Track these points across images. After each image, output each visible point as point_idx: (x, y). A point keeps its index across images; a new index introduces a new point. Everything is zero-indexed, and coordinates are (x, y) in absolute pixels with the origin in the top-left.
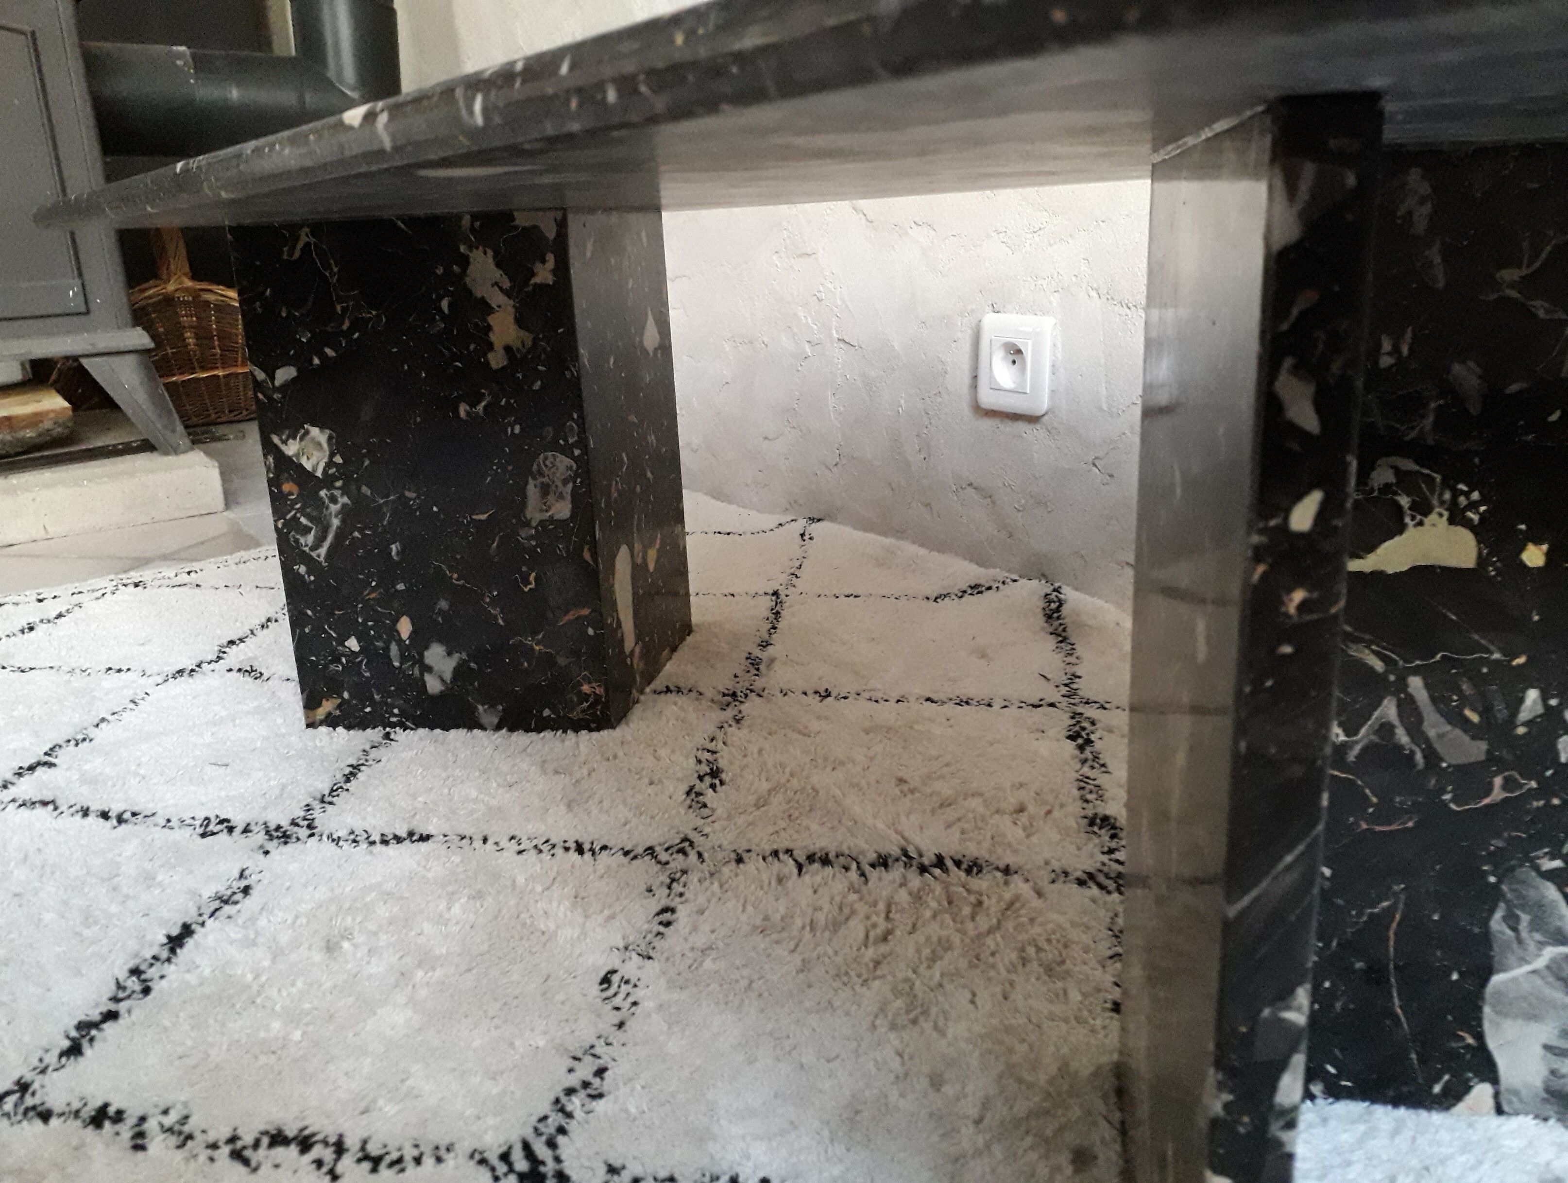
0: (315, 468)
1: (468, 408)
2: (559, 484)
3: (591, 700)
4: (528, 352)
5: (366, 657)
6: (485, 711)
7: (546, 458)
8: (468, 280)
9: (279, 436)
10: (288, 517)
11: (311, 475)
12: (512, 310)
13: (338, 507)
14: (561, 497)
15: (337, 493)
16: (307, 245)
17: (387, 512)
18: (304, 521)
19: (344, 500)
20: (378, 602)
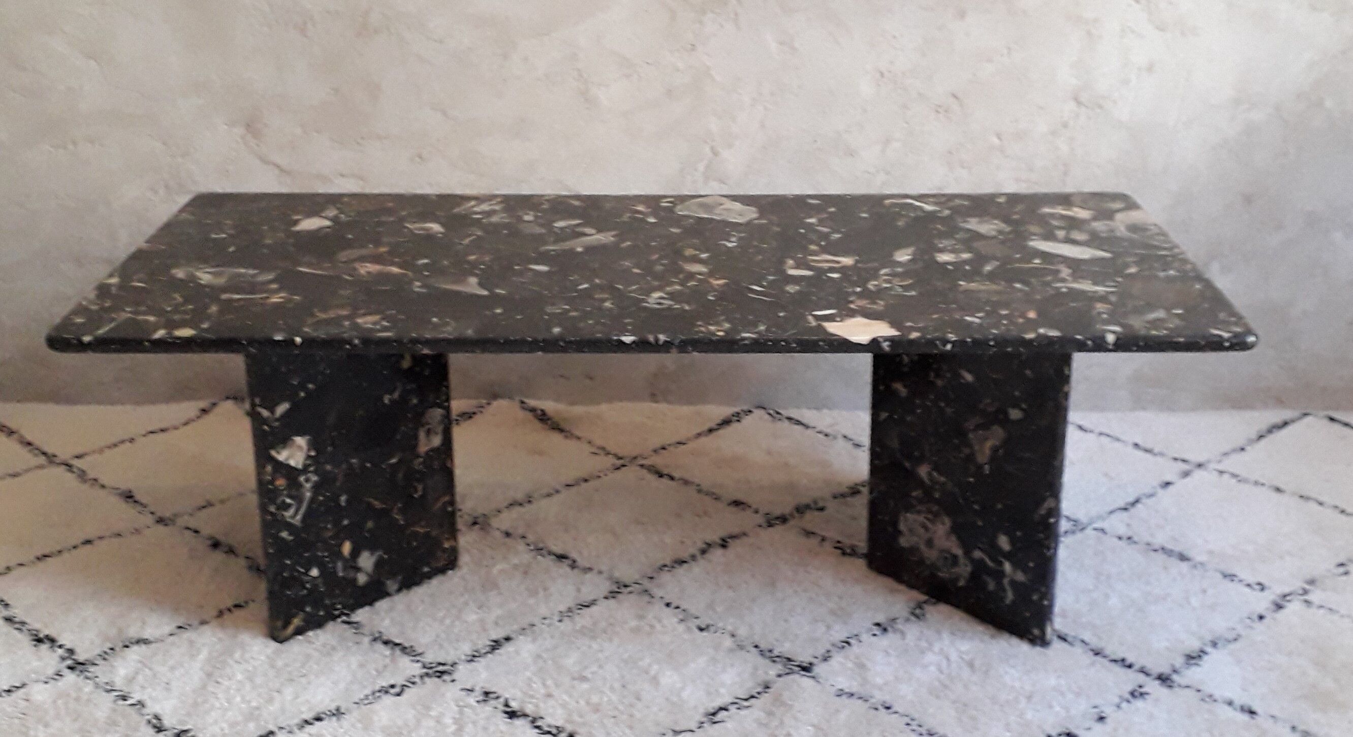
0: (297, 465)
1: (389, 396)
2: (435, 426)
3: (449, 551)
5: (322, 578)
6: (391, 583)
7: (430, 413)
9: (276, 450)
10: (277, 502)
11: (295, 469)
13: (311, 484)
14: (436, 434)
15: (310, 475)
17: (341, 477)
18: (288, 501)
19: (314, 478)
20: (331, 538)
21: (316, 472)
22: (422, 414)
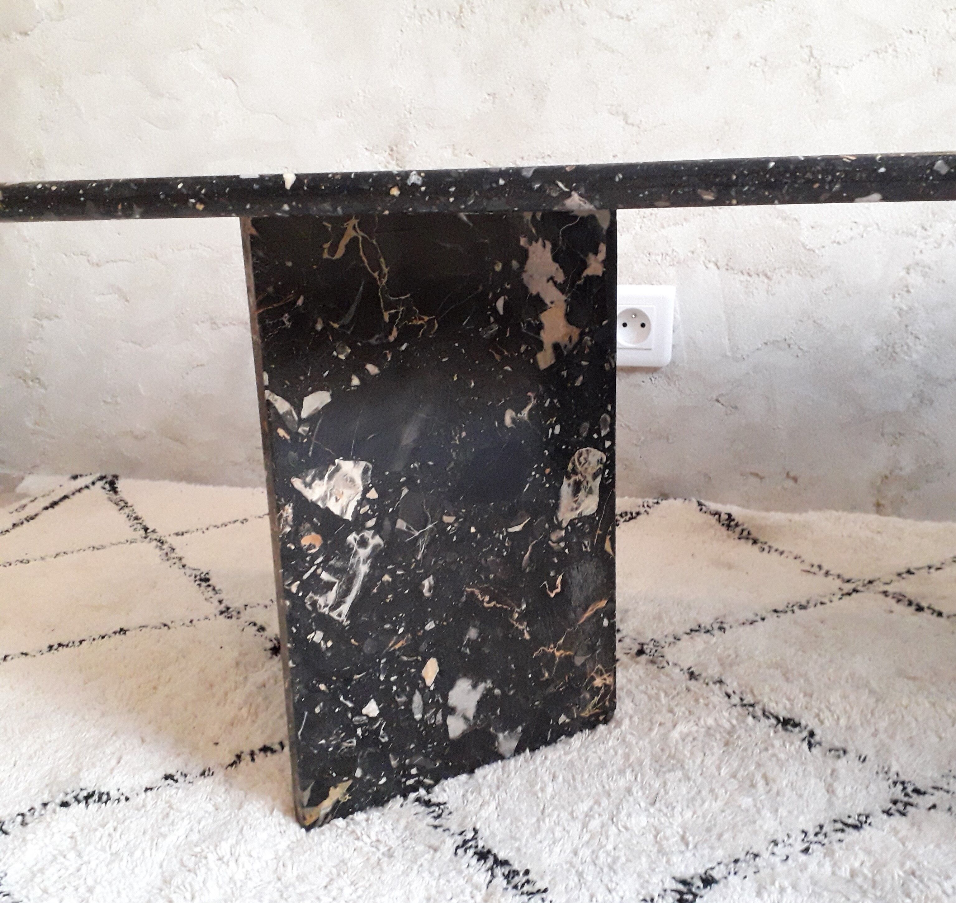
0: (344, 512)
1: (514, 414)
2: (589, 478)
3: (602, 691)
4: (575, 348)
5: (385, 720)
6: (505, 737)
7: (581, 455)
8: (525, 276)
9: (303, 478)
10: (305, 577)
11: (338, 520)
12: (564, 305)
13: (369, 550)
14: (590, 492)
15: (368, 534)
16: (355, 240)
17: (422, 544)
18: (325, 576)
19: (376, 541)
20: (404, 650)
21: (378, 529)
22: (569, 455)
